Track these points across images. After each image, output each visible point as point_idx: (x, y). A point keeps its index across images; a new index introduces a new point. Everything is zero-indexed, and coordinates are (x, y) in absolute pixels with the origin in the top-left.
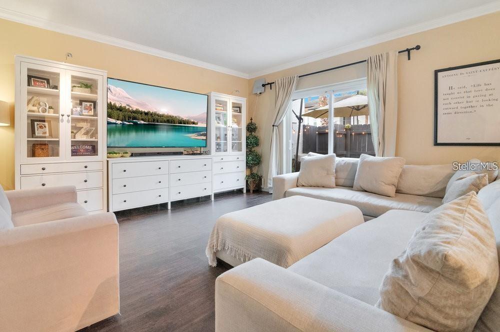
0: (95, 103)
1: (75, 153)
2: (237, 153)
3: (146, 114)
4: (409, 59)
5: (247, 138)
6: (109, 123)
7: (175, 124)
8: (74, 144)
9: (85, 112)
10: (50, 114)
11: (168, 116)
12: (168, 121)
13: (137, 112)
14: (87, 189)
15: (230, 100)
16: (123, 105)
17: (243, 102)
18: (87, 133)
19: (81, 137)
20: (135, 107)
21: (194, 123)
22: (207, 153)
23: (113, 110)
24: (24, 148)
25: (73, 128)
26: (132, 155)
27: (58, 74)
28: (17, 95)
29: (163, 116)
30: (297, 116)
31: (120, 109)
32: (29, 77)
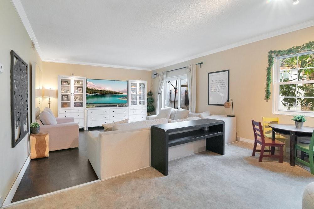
0: (82, 88)
1: (75, 106)
2: (142, 106)
3: (101, 91)
4: (201, 67)
5: (147, 99)
6: (86, 95)
7: (113, 94)
8: (75, 103)
9: (79, 92)
10: (68, 93)
11: (109, 91)
12: (110, 93)
13: (97, 90)
14: (79, 119)
15: (138, 82)
16: (92, 88)
17: (145, 82)
18: (79, 99)
19: (78, 101)
20: (96, 89)
21: (121, 93)
22: (127, 106)
23: (88, 90)
24: (60, 105)
25: (75, 97)
26: (96, 107)
27: (70, 80)
28: (58, 87)
29: (107, 91)
30: (174, 88)
31: (91, 90)
32: (62, 81)
